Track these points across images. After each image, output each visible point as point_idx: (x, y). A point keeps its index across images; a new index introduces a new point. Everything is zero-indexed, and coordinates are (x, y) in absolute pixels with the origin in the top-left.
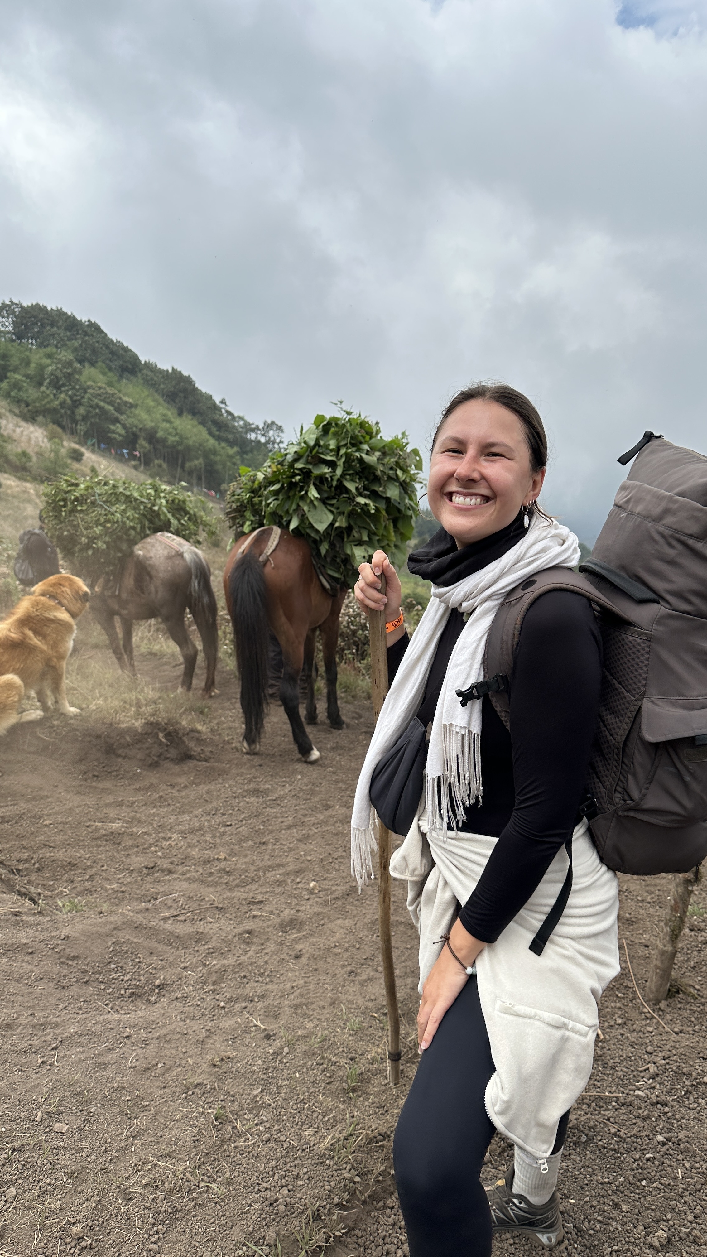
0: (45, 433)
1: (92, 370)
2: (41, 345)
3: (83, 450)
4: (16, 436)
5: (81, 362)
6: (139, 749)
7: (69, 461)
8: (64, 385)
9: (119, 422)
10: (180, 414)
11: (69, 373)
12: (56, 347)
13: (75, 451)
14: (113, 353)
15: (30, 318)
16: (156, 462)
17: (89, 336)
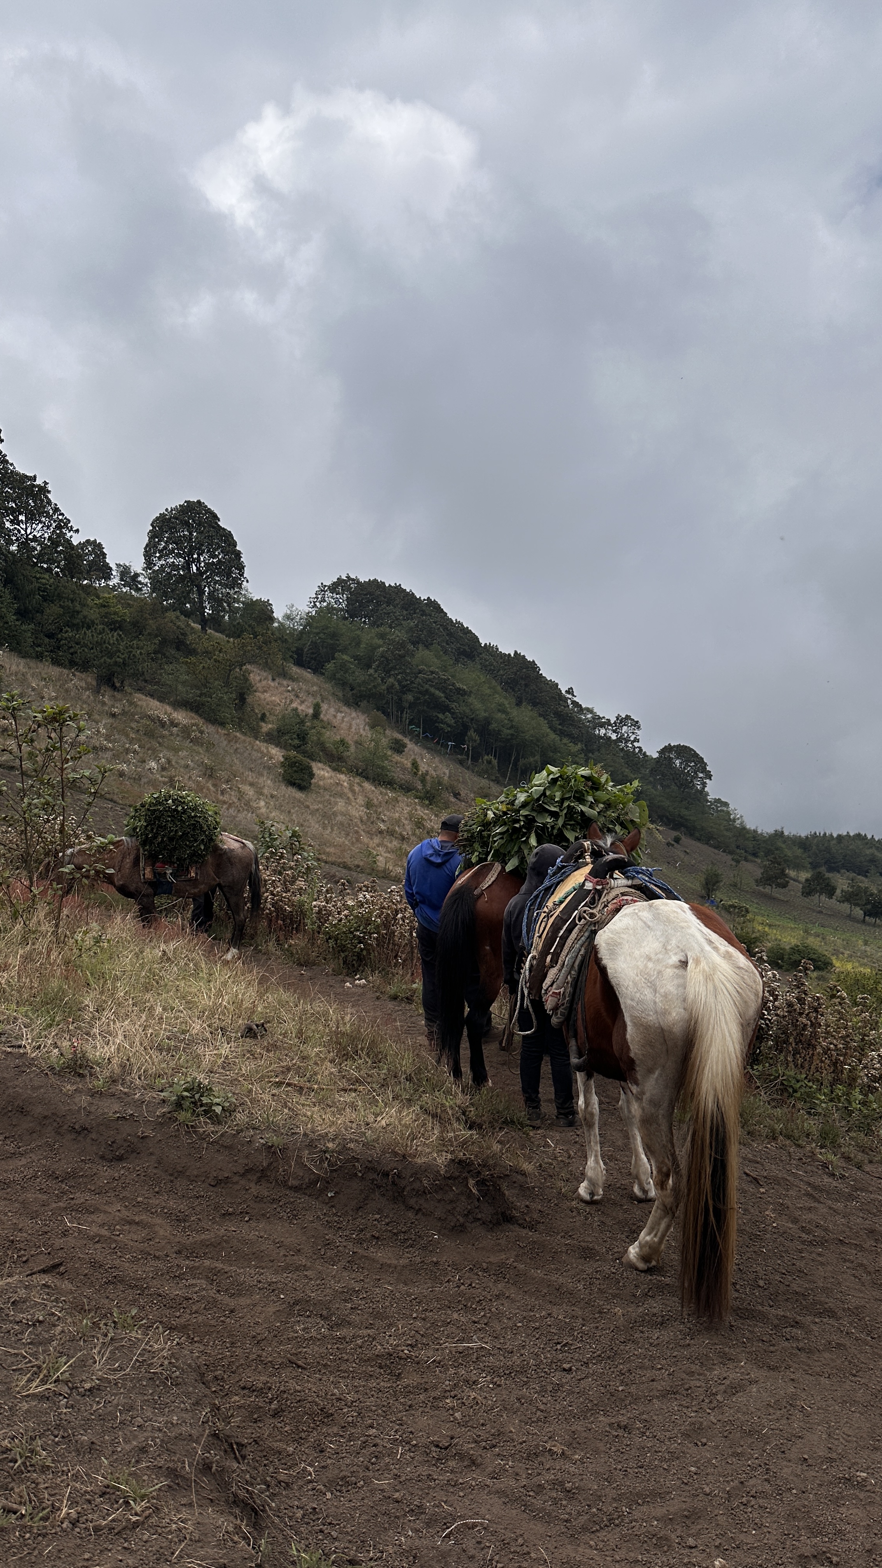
0: (367, 720)
1: (427, 652)
2: (373, 624)
3: (406, 741)
4: (336, 722)
5: (414, 643)
6: (439, 1201)
7: (389, 753)
8: (394, 668)
9: (449, 711)
10: (519, 704)
11: (399, 655)
12: (391, 627)
13: (397, 741)
14: (450, 634)
15: (366, 595)
16: (486, 757)
17: (426, 615)
